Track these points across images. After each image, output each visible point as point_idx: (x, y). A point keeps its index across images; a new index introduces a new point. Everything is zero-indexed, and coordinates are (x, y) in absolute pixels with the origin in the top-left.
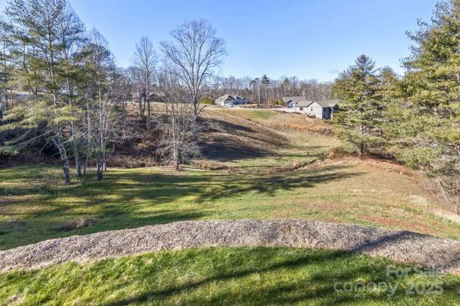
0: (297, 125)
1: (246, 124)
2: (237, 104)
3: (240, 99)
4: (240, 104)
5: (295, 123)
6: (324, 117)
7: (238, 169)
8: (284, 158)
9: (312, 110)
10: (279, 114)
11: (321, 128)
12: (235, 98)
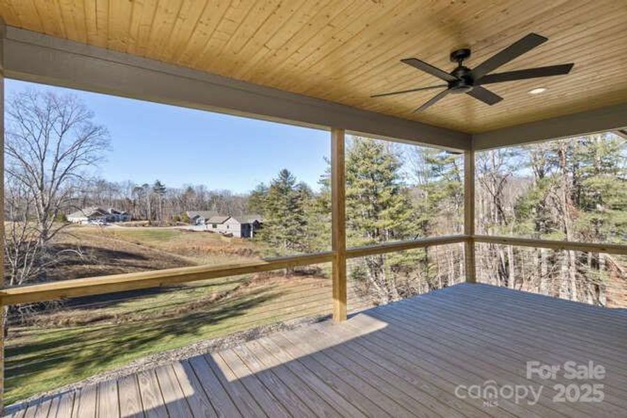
0: (209, 248)
1: (135, 249)
2: (113, 220)
3: (119, 213)
4: (118, 221)
5: (208, 244)
6: (243, 235)
7: (130, 315)
8: (199, 290)
9: (228, 227)
10: (184, 233)
11: (241, 249)
12: (110, 212)
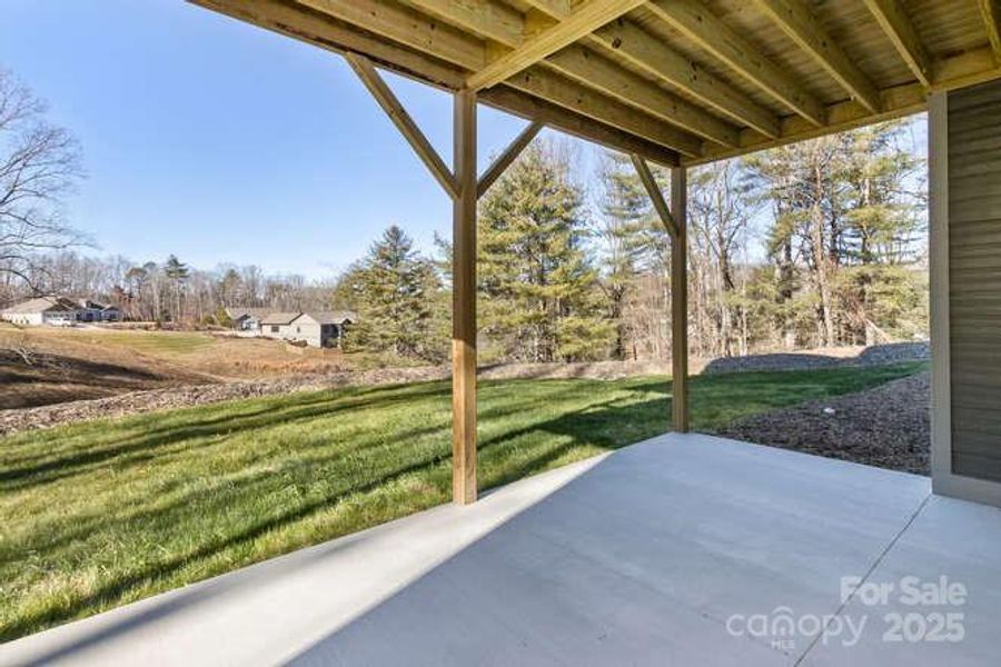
0: (265, 363)
2: (89, 319)
3: (101, 308)
4: (100, 320)
5: (263, 357)
6: (324, 343)
9: (299, 330)
10: (222, 341)
11: (320, 365)
12: (84, 305)
